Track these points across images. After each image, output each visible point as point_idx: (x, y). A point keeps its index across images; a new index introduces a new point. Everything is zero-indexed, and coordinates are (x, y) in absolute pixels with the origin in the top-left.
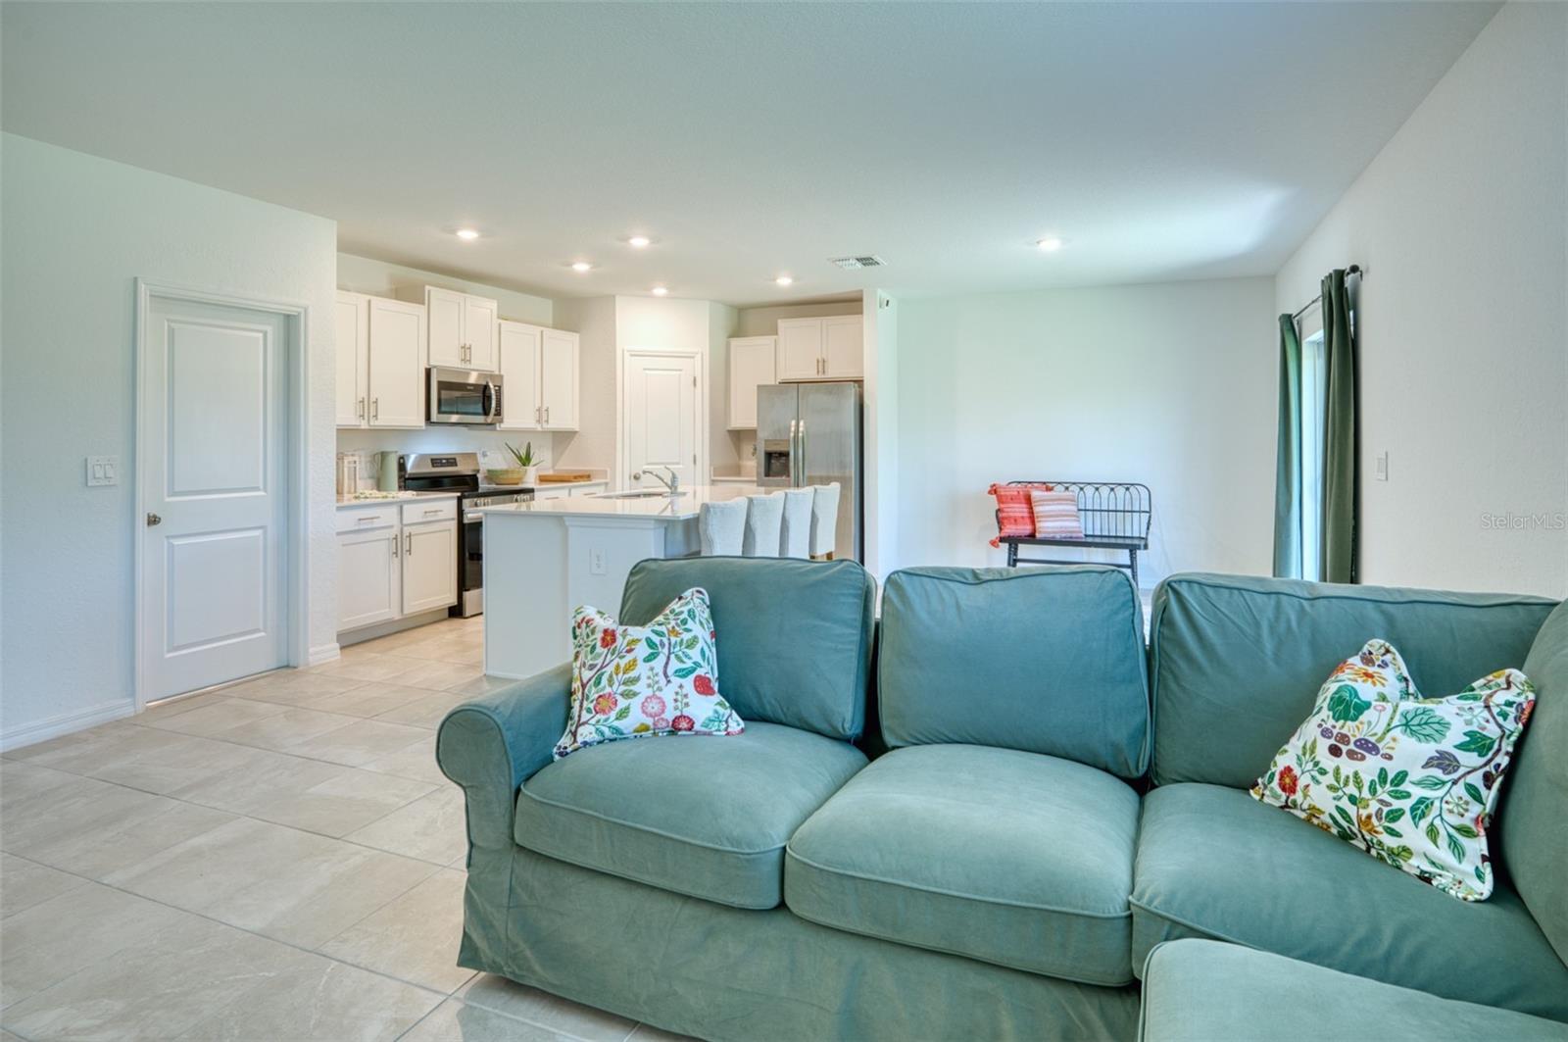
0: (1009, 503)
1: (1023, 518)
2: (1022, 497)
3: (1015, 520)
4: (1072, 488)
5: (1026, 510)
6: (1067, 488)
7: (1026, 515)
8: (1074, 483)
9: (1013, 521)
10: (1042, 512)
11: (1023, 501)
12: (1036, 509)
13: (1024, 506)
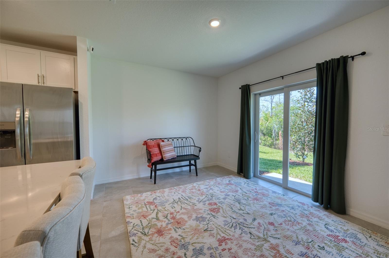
0: (153, 148)
1: (158, 153)
2: (156, 145)
3: (156, 155)
4: (170, 140)
5: (158, 150)
6: (168, 140)
7: (159, 152)
8: (170, 138)
9: (155, 155)
10: (165, 150)
11: (157, 147)
12: (163, 149)
13: (157, 148)
